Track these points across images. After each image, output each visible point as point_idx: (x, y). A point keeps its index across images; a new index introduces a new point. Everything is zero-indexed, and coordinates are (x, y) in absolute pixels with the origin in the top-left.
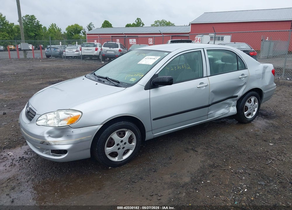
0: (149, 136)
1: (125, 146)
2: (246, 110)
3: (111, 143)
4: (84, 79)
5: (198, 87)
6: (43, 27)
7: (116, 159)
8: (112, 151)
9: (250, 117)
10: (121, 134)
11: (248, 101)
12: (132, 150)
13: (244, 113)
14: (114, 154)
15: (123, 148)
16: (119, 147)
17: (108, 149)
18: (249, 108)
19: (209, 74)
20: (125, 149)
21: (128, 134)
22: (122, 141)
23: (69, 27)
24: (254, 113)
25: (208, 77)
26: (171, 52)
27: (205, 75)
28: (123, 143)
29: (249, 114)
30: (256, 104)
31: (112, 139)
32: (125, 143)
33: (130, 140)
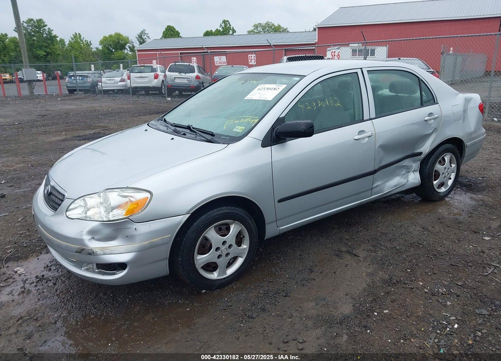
0: (271, 230)
1: (230, 251)
2: (436, 178)
3: (206, 247)
4: (146, 130)
5: (355, 140)
6: (58, 39)
7: (215, 276)
8: (207, 260)
9: (443, 190)
10: (223, 230)
11: (440, 162)
12: (242, 257)
13: (433, 183)
14: (211, 267)
15: (227, 254)
16: (219, 253)
17: (200, 257)
18: (441, 173)
19: (373, 115)
20: (229, 257)
21: (234, 229)
22: (224, 243)
23: (105, 39)
24: (450, 182)
25: (371, 119)
26: (305, 76)
27: (366, 117)
28: (227, 245)
29: (442, 185)
30: (453, 165)
31: (206, 239)
32: (230, 246)
33: (239, 241)
